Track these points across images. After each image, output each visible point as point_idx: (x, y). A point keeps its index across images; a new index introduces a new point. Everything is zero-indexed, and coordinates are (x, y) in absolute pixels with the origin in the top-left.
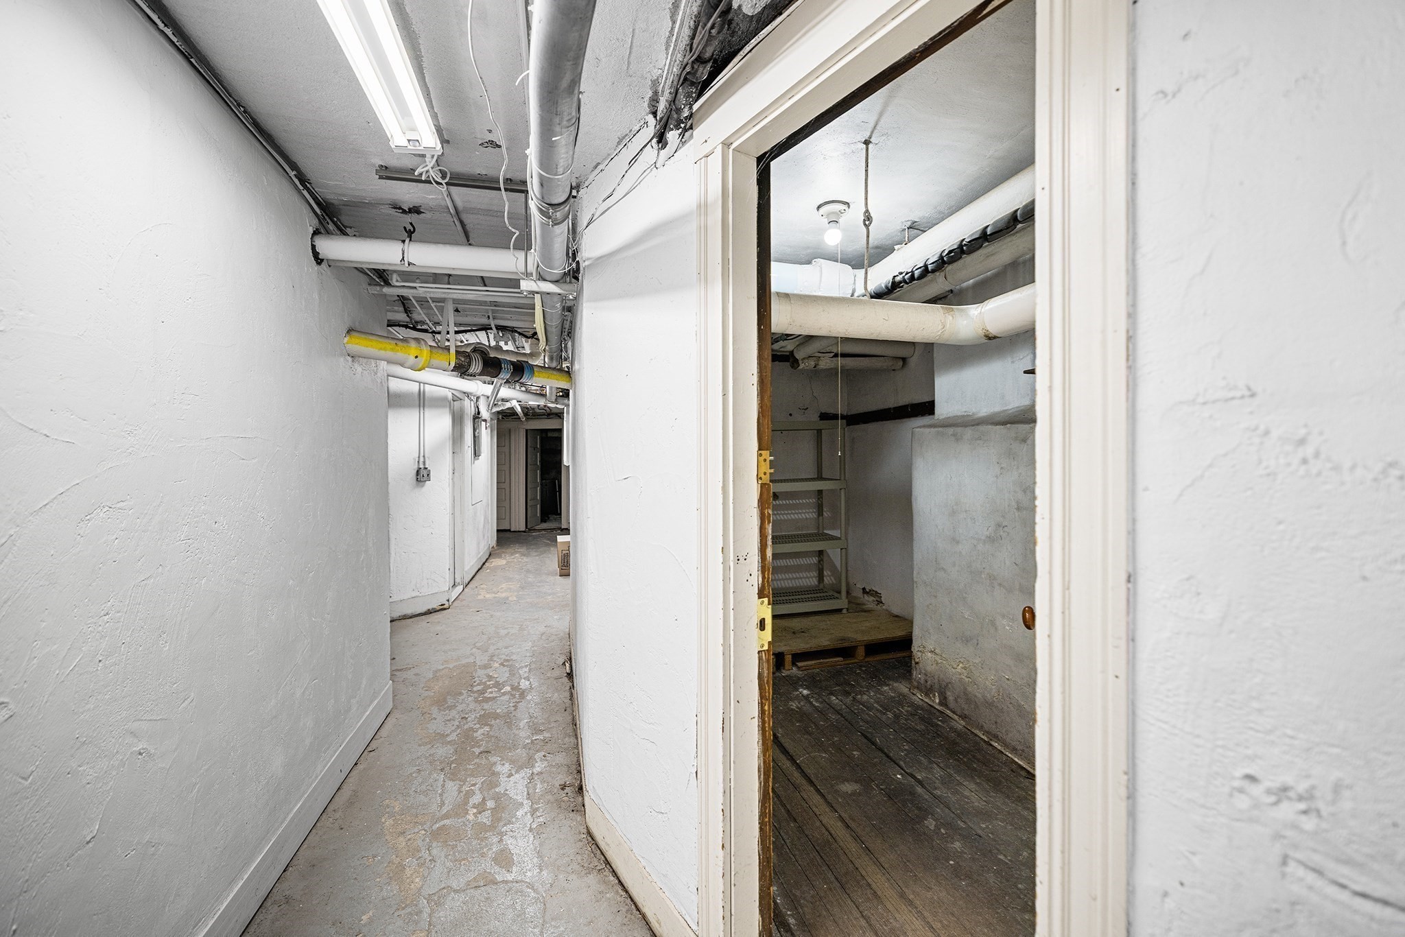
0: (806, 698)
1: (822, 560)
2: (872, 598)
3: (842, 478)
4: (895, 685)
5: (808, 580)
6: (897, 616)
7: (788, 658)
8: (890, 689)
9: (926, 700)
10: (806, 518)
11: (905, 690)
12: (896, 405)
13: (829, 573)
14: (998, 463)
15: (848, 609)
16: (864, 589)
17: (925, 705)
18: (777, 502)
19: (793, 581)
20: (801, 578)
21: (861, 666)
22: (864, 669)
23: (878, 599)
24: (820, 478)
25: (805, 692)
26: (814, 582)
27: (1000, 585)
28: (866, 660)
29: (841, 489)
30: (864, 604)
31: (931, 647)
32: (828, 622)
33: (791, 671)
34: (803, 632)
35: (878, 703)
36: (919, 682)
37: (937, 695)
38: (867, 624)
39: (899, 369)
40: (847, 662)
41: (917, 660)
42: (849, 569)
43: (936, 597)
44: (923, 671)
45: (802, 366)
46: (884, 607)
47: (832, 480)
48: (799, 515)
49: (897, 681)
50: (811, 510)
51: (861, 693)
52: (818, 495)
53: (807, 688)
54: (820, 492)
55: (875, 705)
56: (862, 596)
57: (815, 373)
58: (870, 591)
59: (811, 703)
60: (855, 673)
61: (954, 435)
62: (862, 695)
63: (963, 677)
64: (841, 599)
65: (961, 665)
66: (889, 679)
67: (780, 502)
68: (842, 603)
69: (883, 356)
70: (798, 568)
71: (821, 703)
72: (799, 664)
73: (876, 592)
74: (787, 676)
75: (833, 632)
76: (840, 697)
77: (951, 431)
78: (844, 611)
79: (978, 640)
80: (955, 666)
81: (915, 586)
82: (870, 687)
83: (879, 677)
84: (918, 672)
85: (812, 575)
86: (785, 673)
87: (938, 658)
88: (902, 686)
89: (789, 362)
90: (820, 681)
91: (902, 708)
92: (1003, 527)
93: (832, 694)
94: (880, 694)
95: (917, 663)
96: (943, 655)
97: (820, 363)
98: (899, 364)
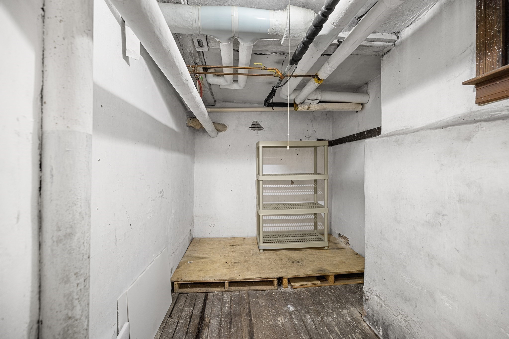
0: (291, 314)
1: (316, 218)
2: (343, 240)
3: (326, 174)
4: (352, 309)
5: (310, 227)
6: (357, 254)
7: (285, 281)
8: (348, 313)
9: (373, 329)
10: (309, 194)
11: (358, 316)
12: (358, 132)
13: (321, 224)
14: (438, 161)
15: (328, 247)
16: (339, 234)
17: (372, 333)
18: (293, 185)
19: (301, 227)
20: (305, 226)
21: (331, 289)
22: (333, 291)
23: (347, 241)
24: (315, 173)
25: (291, 308)
26: (313, 228)
27: (439, 264)
28: (335, 284)
29: (325, 179)
30: (338, 244)
31: (377, 293)
32: (315, 255)
33: (287, 289)
34: (298, 262)
35: (337, 326)
36: (368, 314)
37: (381, 328)
38: (338, 259)
39: (360, 111)
40: (324, 285)
41: (367, 298)
42: (332, 222)
43: (381, 258)
44: (371, 307)
45: (300, 109)
46: (350, 247)
47: (320, 174)
48: (305, 193)
49: (353, 306)
50: (312, 190)
51: (328, 314)
52: (314, 182)
53: (294, 305)
54: (315, 181)
55: (336, 329)
56: (338, 238)
57: (308, 112)
58: (343, 236)
59: (292, 319)
60: (327, 294)
61: (396, 141)
62: (328, 317)
63: (403, 326)
64: (324, 241)
65: (400, 316)
66: (348, 302)
67: (295, 185)
68: (325, 243)
69: (350, 103)
70: (303, 221)
71: (299, 321)
72: (293, 284)
73: (346, 237)
74: (284, 292)
75: (316, 263)
76: (312, 317)
77: (394, 138)
78: (326, 248)
79: (416, 303)
80: (396, 315)
81: (366, 246)
82: (334, 309)
83: (342, 301)
84: (367, 306)
85: (312, 224)
86: (283, 290)
87: (382, 303)
88: (356, 311)
89: (293, 107)
90: (303, 299)
91: (355, 334)
92: (443, 216)
93: (307, 312)
94: (341, 317)
95: (367, 300)
96: (386, 302)
97: (311, 106)
98: (359, 107)
